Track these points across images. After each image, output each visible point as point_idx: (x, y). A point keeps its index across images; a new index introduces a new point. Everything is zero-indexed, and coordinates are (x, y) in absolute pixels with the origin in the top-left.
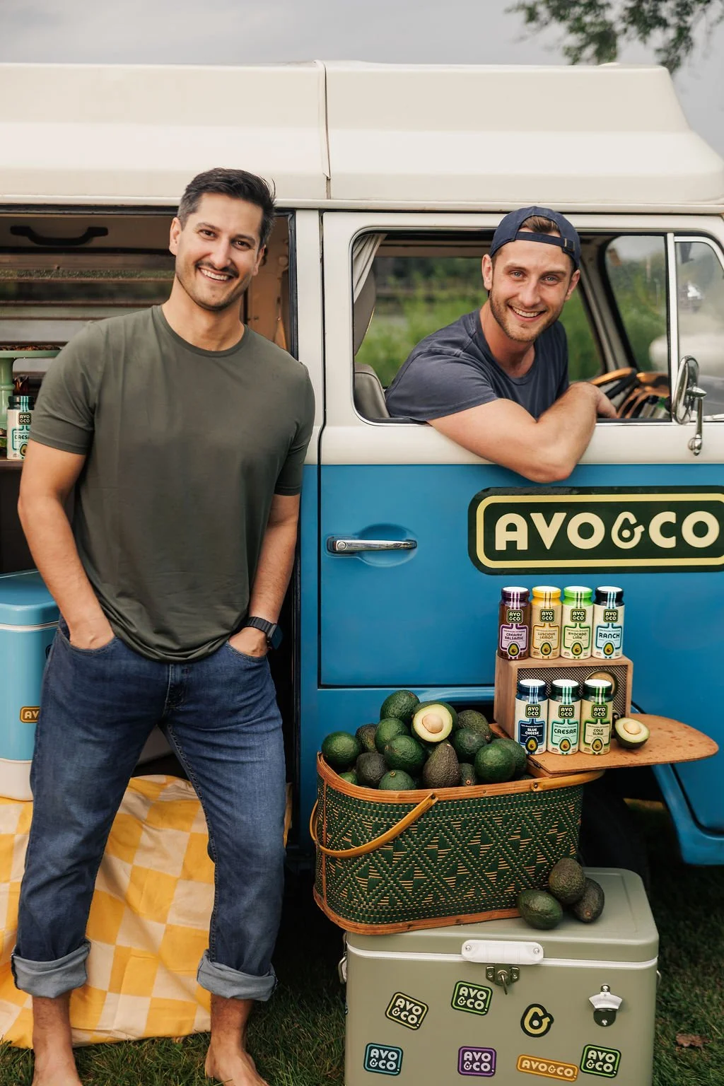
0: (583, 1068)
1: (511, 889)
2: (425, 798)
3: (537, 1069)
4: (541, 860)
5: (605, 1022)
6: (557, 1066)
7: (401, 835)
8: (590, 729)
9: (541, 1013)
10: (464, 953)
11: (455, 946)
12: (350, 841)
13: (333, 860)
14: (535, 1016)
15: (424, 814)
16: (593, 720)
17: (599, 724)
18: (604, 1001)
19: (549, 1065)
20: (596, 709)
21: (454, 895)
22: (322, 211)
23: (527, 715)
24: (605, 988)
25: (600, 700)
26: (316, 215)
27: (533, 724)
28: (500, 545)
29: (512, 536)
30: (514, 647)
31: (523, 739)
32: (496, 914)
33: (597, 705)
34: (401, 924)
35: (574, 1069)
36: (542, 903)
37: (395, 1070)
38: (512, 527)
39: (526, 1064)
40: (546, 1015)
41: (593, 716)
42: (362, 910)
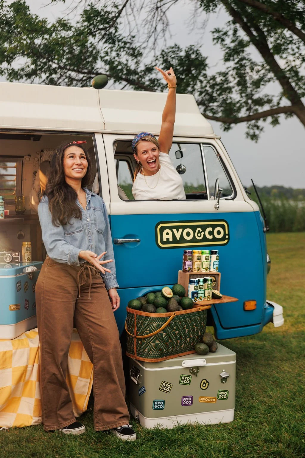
0: (218, 398)
1: (192, 344)
2: (172, 314)
3: (205, 401)
4: (200, 334)
5: (224, 382)
6: (210, 399)
7: (166, 328)
8: (207, 292)
9: (206, 382)
10: (183, 365)
11: (180, 363)
12: (148, 332)
13: (141, 339)
14: (204, 383)
15: (172, 320)
16: (208, 289)
17: (209, 290)
18: (224, 375)
19: (208, 398)
20: (208, 286)
21: (179, 346)
22: (103, 134)
23: (194, 290)
24: (224, 371)
25: (210, 282)
26: (101, 135)
27: (196, 292)
28: (165, 240)
29: (168, 236)
30: (189, 268)
31: (193, 297)
32: (188, 353)
33: (209, 284)
34: (164, 358)
35: (215, 399)
36: (203, 347)
37: (162, 408)
38: (168, 234)
39: (202, 399)
40: (207, 382)
41: (207, 288)
42: (153, 354)
